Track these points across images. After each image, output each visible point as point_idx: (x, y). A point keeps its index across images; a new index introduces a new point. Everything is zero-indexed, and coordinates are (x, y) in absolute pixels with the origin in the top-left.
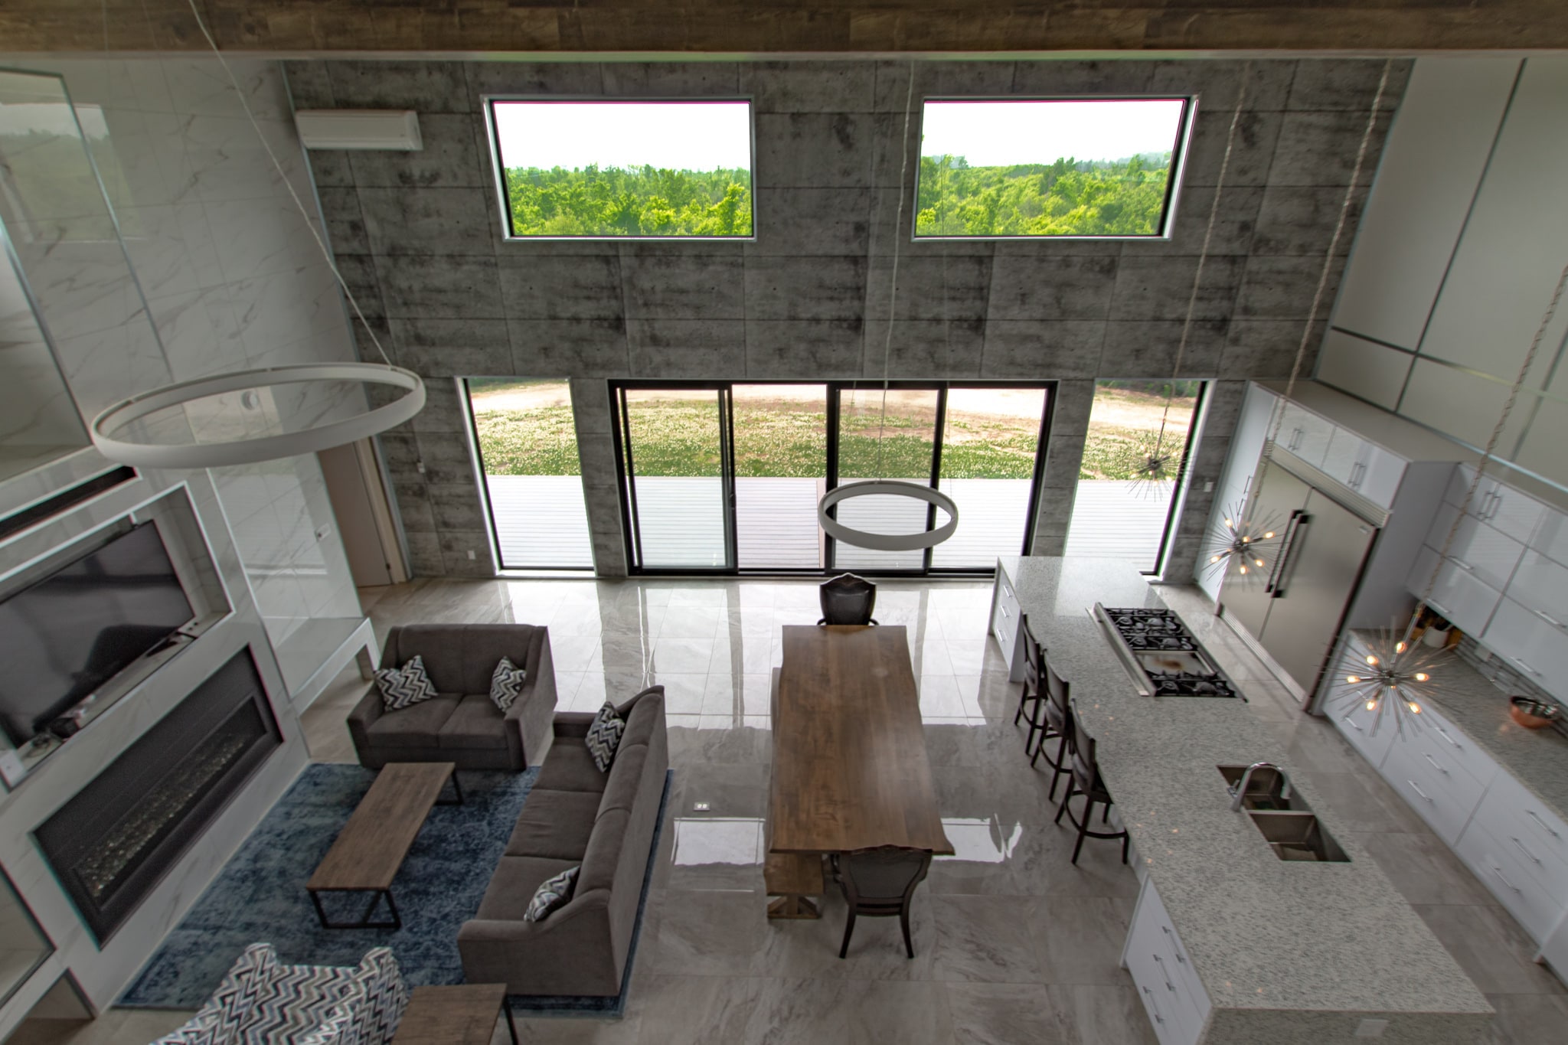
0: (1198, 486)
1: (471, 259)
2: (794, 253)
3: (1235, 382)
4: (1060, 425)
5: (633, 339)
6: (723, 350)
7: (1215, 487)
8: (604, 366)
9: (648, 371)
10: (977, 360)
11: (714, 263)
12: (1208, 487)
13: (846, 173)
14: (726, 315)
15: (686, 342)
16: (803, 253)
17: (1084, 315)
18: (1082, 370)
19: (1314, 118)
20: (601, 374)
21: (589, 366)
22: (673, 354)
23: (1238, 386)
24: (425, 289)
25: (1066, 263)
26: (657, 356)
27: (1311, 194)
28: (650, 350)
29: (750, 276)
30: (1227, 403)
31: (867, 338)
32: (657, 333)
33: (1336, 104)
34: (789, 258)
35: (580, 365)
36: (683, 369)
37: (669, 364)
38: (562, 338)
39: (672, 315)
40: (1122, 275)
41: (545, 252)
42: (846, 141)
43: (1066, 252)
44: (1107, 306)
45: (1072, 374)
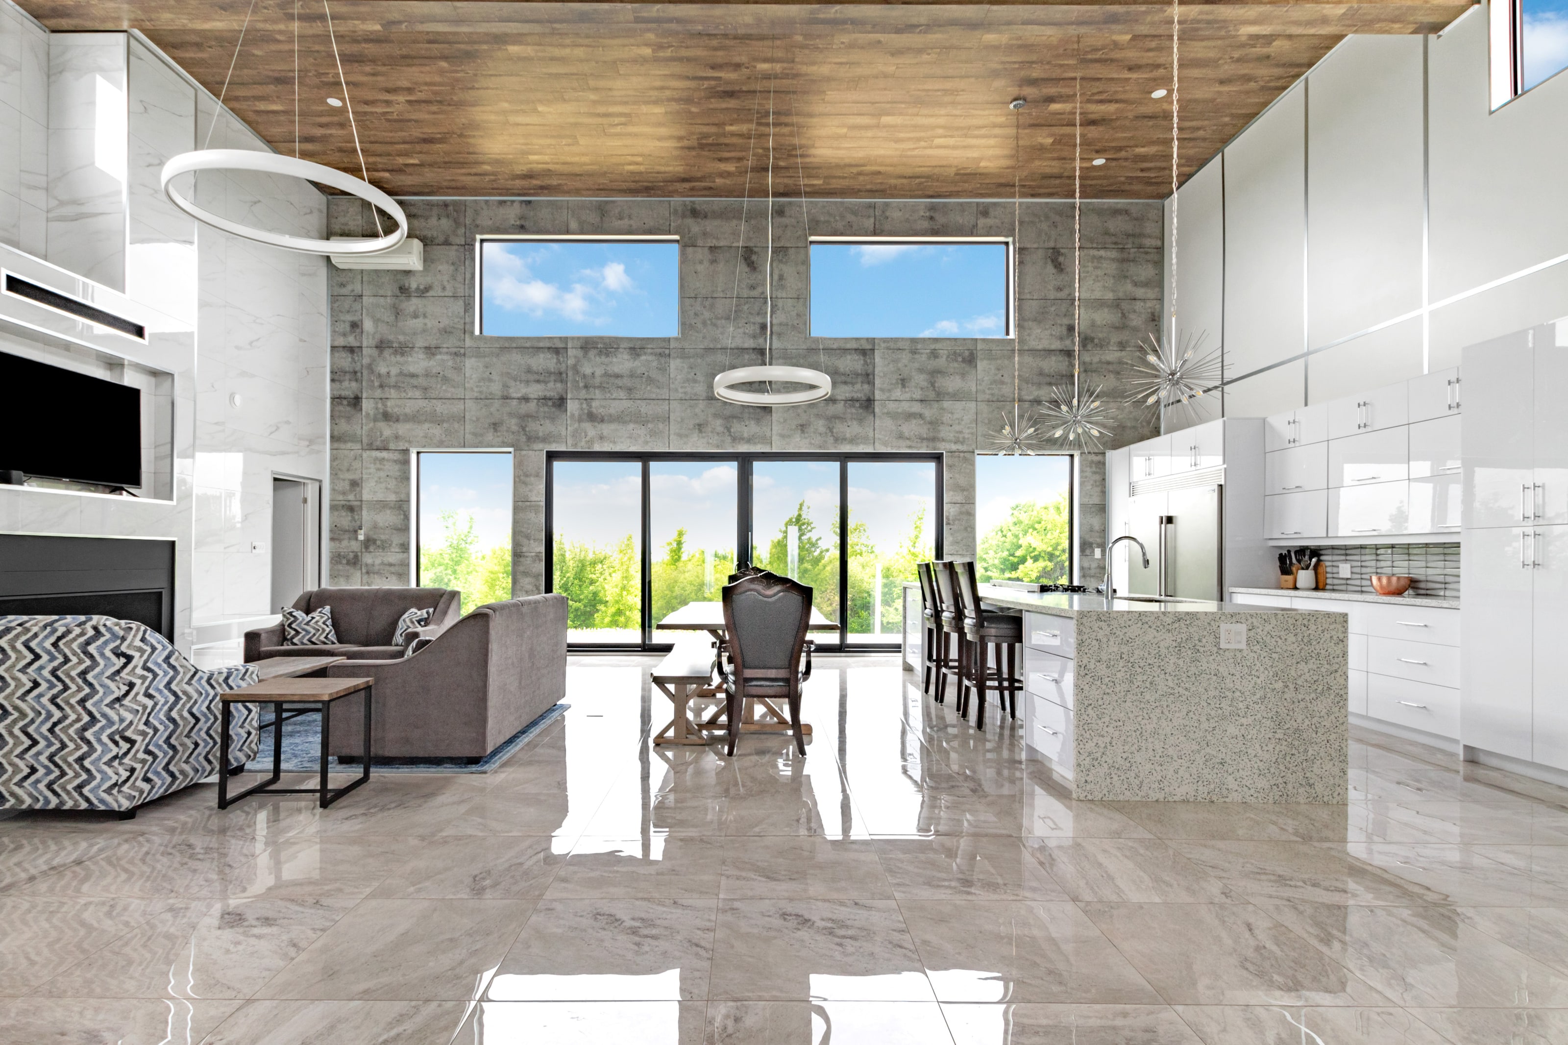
0: (1088, 552)
1: (445, 350)
2: (712, 346)
3: (1096, 454)
4: (951, 493)
5: (573, 415)
6: (650, 426)
7: (1103, 552)
8: (545, 440)
9: (583, 444)
10: (871, 434)
11: (645, 354)
12: (1098, 553)
13: (753, 287)
14: (654, 396)
15: (619, 419)
16: (719, 346)
17: (956, 396)
18: (962, 443)
19: (1102, 253)
20: (540, 446)
21: (531, 439)
22: (607, 429)
23: (1099, 458)
24: (401, 374)
25: (934, 354)
26: (591, 431)
27: (1116, 304)
28: (587, 426)
29: (675, 364)
30: (1095, 473)
31: (774, 415)
32: (594, 410)
33: (1116, 243)
34: (708, 349)
35: (523, 439)
36: (615, 443)
37: (601, 438)
38: (511, 415)
39: (608, 395)
40: (981, 365)
41: (507, 345)
42: (752, 265)
43: (933, 347)
44: (974, 389)
45: (954, 447)
